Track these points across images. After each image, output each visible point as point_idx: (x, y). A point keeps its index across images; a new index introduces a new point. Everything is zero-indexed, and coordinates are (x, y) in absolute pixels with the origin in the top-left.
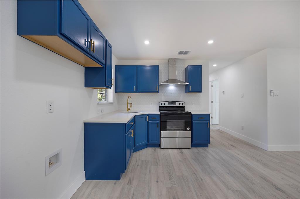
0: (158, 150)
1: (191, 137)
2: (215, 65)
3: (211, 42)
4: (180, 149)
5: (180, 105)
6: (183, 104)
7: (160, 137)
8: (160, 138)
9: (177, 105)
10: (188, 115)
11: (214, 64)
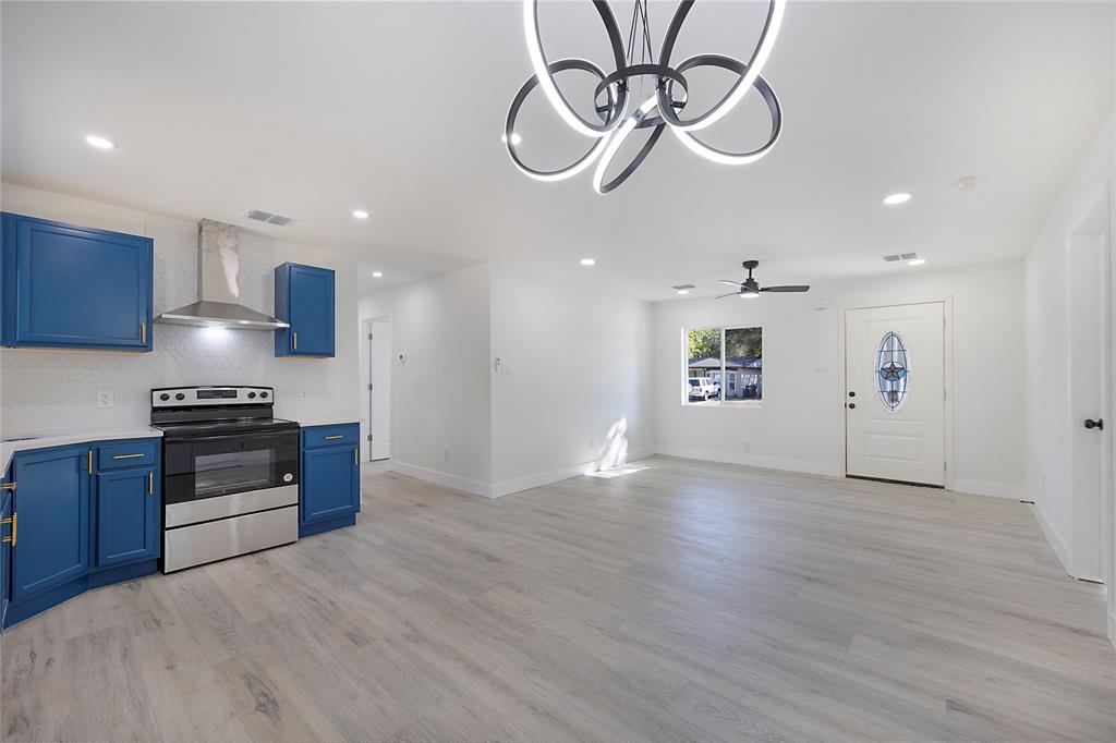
0: (154, 583)
1: (298, 504)
2: (377, 274)
4: (256, 555)
5: (254, 401)
6: (264, 395)
7: (163, 528)
8: (163, 535)
9: (242, 398)
10: (288, 432)
11: (377, 270)
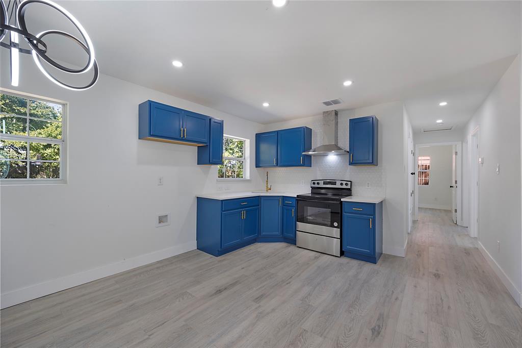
0: (292, 248)
1: (340, 239)
3: (348, 83)
4: (322, 254)
5: (343, 187)
7: (296, 230)
8: (296, 233)
9: (338, 186)
